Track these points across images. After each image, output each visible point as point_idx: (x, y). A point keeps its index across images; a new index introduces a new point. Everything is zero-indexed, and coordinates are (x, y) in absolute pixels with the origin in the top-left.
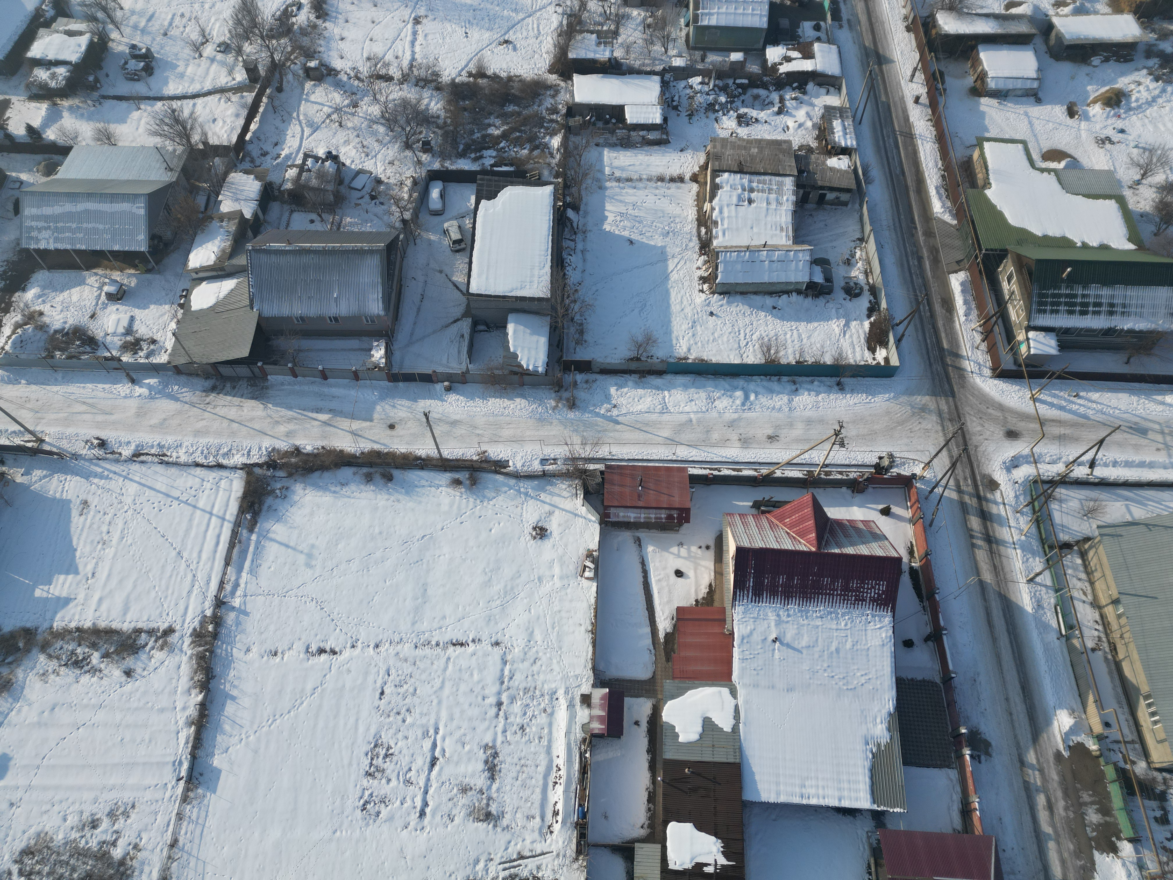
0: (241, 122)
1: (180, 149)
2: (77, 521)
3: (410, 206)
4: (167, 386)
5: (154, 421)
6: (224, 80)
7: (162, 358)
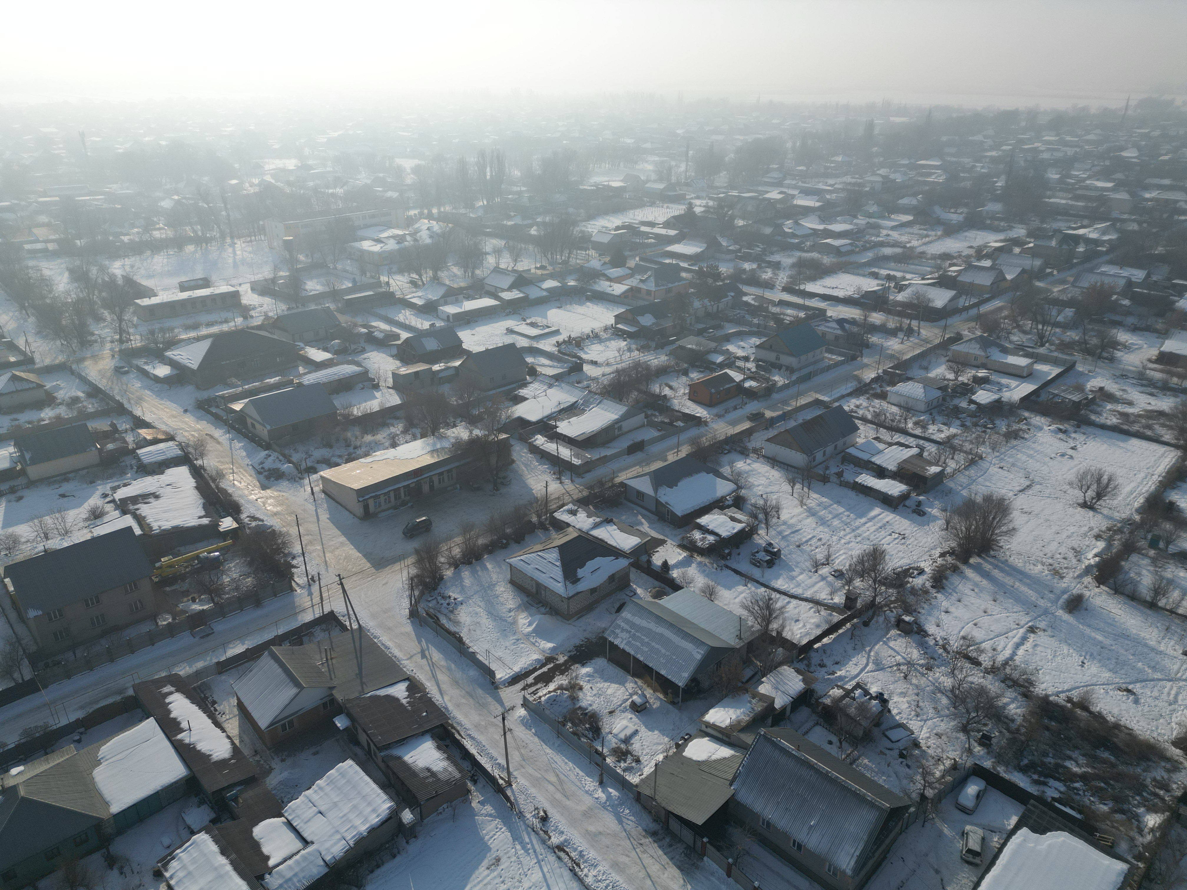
0: (819, 632)
1: (757, 627)
2: (482, 871)
3: (937, 785)
4: (621, 805)
5: (592, 828)
6: (823, 596)
7: (634, 779)
